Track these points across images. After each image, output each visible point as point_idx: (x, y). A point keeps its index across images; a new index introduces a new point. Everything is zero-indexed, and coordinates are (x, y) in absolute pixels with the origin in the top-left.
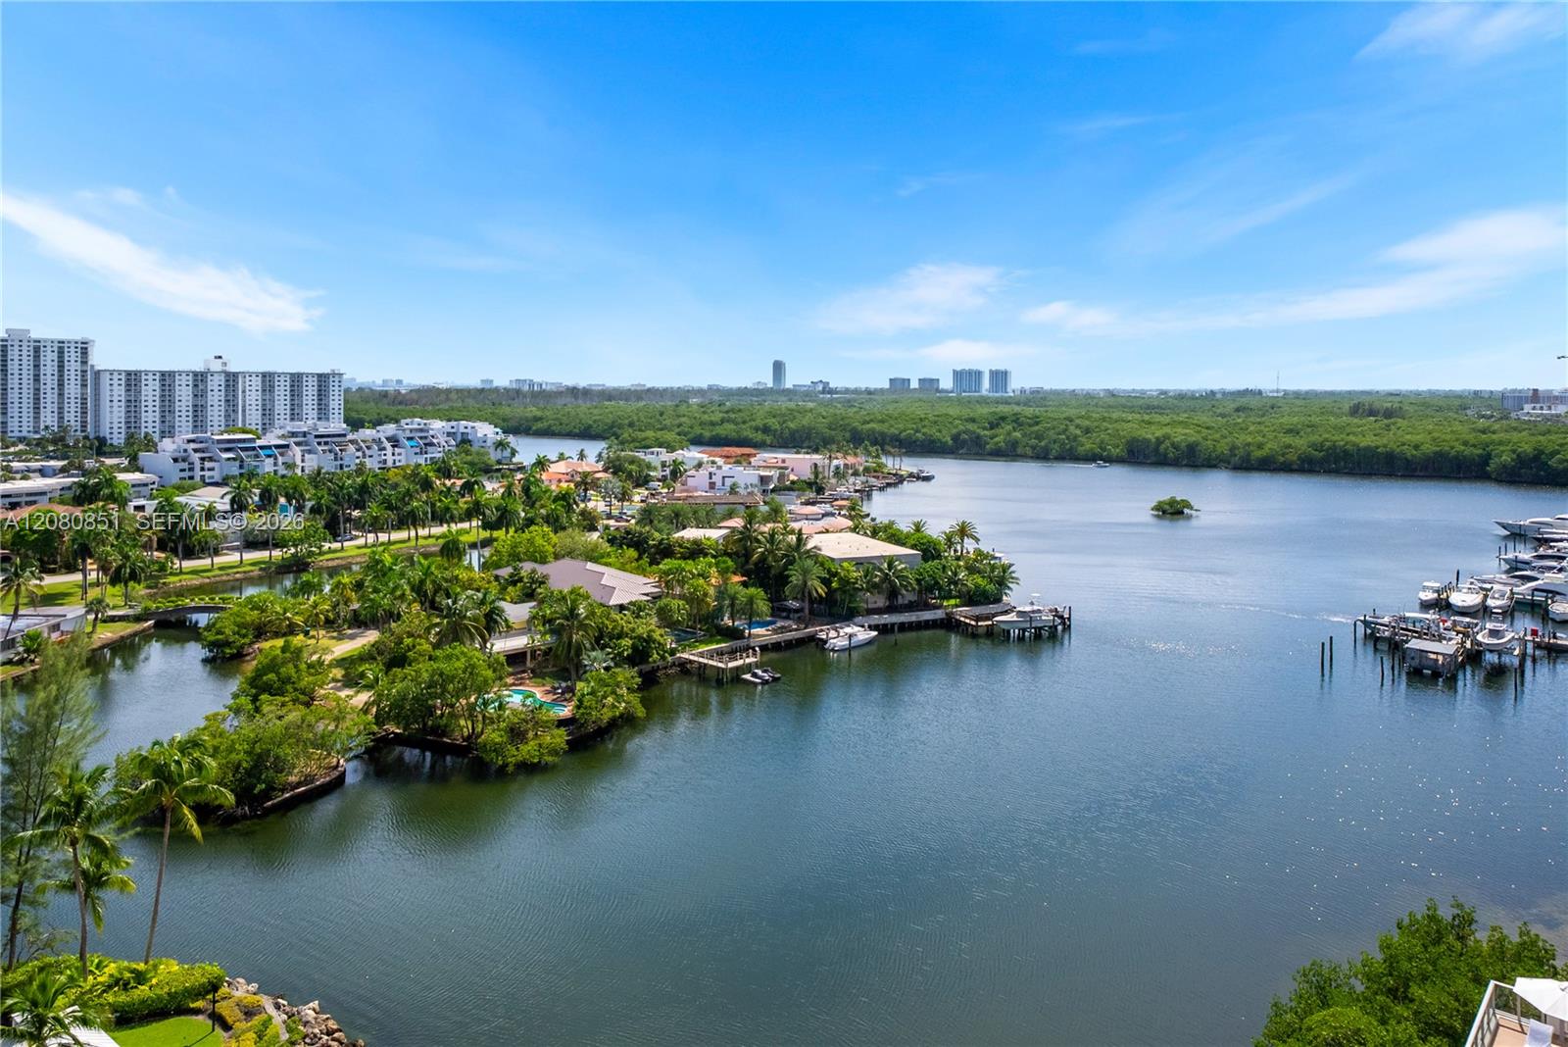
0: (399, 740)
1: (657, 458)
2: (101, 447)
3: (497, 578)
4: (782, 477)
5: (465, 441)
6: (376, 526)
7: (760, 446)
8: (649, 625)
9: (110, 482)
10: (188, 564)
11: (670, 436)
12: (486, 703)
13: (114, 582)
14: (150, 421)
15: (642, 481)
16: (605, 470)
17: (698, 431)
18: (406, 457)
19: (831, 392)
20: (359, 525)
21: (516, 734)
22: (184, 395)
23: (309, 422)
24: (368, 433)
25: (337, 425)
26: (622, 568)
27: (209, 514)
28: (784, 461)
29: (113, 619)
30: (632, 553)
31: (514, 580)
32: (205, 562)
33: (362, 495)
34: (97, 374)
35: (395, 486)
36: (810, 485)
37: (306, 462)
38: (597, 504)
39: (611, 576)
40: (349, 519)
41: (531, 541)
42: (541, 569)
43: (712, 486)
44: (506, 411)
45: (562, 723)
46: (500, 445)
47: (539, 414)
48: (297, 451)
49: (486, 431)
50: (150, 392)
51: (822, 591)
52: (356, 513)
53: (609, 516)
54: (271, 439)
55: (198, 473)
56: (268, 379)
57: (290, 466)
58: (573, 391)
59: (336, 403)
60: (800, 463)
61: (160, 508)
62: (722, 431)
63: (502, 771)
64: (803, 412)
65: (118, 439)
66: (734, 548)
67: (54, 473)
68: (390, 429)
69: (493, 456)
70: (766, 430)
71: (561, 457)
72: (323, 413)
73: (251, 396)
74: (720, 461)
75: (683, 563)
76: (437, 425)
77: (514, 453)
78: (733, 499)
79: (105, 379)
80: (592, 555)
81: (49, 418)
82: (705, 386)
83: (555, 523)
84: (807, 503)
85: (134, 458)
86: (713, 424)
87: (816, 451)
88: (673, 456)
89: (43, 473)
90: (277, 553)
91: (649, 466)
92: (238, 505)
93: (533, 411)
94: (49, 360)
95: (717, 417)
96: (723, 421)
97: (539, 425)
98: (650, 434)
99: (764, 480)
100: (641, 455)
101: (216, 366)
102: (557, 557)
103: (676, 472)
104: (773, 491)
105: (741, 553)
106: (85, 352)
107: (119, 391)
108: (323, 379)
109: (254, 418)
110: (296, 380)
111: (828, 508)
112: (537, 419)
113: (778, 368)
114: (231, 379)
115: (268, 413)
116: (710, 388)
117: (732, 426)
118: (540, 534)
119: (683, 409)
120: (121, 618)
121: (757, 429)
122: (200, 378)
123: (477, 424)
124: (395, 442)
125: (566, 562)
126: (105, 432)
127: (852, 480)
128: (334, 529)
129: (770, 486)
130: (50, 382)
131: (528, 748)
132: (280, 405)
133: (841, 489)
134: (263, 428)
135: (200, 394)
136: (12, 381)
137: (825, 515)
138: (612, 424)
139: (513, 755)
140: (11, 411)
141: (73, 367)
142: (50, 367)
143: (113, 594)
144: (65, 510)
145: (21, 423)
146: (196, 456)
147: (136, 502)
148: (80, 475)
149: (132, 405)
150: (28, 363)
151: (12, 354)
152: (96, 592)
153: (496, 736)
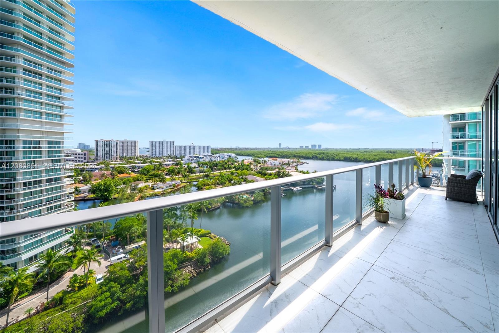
0: (227, 202)
1: (261, 159)
2: (176, 157)
3: (239, 178)
4: (283, 163)
5: (230, 157)
6: (219, 170)
7: (278, 157)
9: (180, 162)
10: (192, 175)
11: (262, 156)
12: (240, 197)
14: (183, 154)
15: (260, 163)
16: (253, 161)
17: (267, 155)
18: (221, 159)
19: (289, 148)
20: (215, 169)
21: (245, 202)
22: (188, 149)
23: (206, 154)
24: (215, 155)
25: (210, 154)
26: (259, 177)
27: (195, 167)
28: (283, 160)
29: (183, 183)
30: (260, 175)
31: (242, 178)
32: (194, 175)
33: (216, 165)
34: (176, 146)
35: (221, 163)
36: (288, 164)
37: (207, 160)
38: (252, 167)
40: (214, 169)
41: (244, 172)
42: (246, 177)
43: (271, 164)
44: (235, 152)
45: (252, 200)
46: (236, 157)
48: (205, 158)
49: (233, 155)
50: (183, 149)
52: (215, 168)
53: (254, 169)
54: (201, 156)
55: (191, 161)
56: (200, 147)
57: (204, 160)
58: (246, 149)
59: (210, 150)
60: (286, 160)
61: (188, 167)
62: (272, 155)
63: (243, 207)
64: (285, 152)
65: (179, 156)
66: (277, 174)
68: (218, 155)
69: (234, 159)
70: (279, 155)
71: (246, 159)
72: (208, 152)
73: (197, 149)
74: (272, 160)
75: (269, 176)
76: (225, 154)
77: (238, 158)
78: (275, 166)
79: (177, 147)
80: (254, 175)
81: (169, 153)
82: (267, 147)
83: (246, 169)
84: (287, 167)
85: (182, 159)
86: (270, 154)
87: (288, 158)
88: (264, 159)
89: (169, 161)
90: (204, 174)
91: (260, 161)
92: (199, 166)
93: (240, 152)
94: (169, 144)
95: (270, 153)
96: (271, 153)
97: (241, 154)
98: (259, 155)
99: (280, 163)
100: (258, 159)
101: (192, 145)
102: (248, 175)
103: (265, 162)
104: (281, 165)
106: (173, 143)
107: (179, 149)
108: (208, 147)
109: (198, 153)
110: (204, 147)
111: (291, 168)
112: (240, 153)
113: (280, 144)
114: (194, 147)
115: (199, 152)
116: (268, 148)
118: (245, 171)
119: (264, 151)
120: (185, 183)
121: (277, 155)
122: (190, 147)
123: (232, 154)
124: (219, 157)
125: (250, 176)
126: (177, 155)
127: (295, 163)
128: (212, 170)
129: (281, 164)
130: (169, 147)
131: (247, 204)
132: (202, 151)
133: (293, 165)
134: (199, 154)
135: (190, 149)
136: (164, 148)
137: (291, 169)
138: (253, 154)
139: (245, 205)
140: (164, 152)
141: (172, 145)
142: (169, 145)
143: (183, 179)
144: (175, 167)
145: (165, 154)
146: (191, 159)
147: (183, 166)
148: (175, 161)
149: (180, 151)
150: (166, 145)
151: (164, 143)
152: (181, 179)
153: (242, 202)
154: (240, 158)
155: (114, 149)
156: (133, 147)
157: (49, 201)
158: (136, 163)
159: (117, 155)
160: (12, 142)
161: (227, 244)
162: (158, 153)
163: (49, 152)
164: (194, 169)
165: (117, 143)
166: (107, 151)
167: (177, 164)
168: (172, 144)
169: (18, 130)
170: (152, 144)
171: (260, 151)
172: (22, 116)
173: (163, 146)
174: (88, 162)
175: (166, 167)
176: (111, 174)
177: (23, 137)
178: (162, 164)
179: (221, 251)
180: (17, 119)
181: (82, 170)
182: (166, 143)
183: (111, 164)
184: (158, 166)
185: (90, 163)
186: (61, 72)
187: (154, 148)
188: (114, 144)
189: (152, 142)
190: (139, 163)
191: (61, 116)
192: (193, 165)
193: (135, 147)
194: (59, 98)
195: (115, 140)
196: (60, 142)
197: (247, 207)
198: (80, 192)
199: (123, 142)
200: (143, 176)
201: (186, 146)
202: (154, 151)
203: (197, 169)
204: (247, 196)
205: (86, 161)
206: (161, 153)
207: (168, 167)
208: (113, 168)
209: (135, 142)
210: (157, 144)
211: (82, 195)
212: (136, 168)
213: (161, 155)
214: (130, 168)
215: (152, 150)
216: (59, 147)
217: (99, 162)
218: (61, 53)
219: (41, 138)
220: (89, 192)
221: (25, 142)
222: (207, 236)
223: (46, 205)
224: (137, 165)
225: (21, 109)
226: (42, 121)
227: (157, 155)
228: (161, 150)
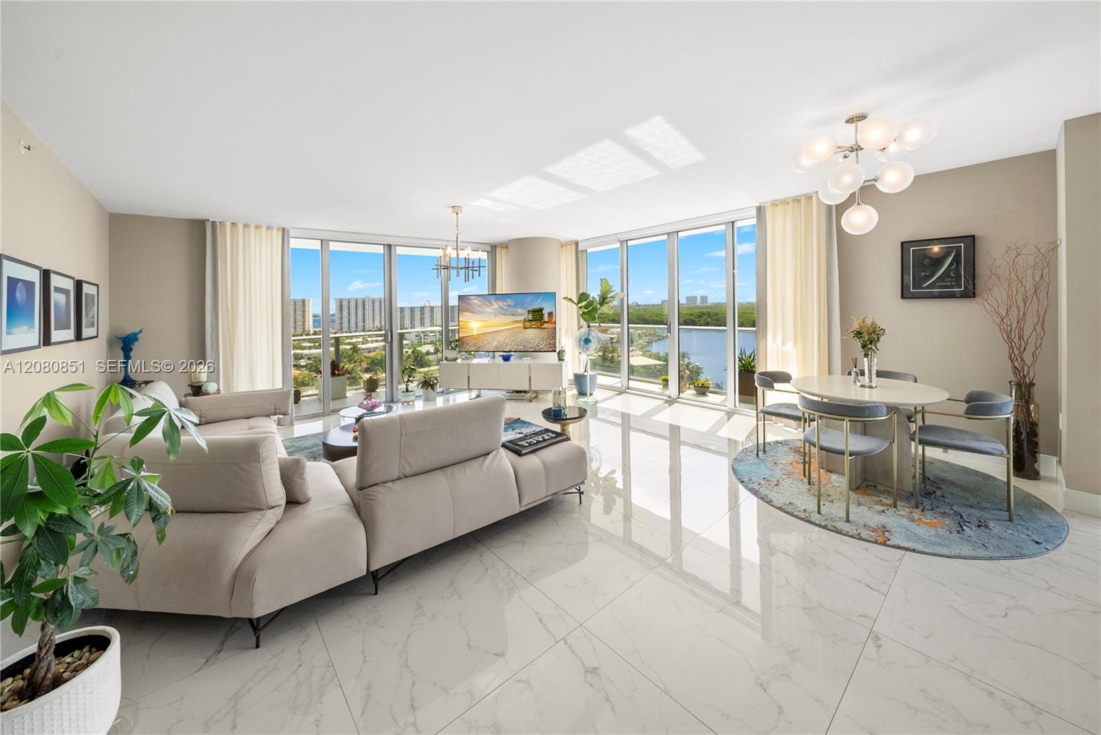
14: (407, 324)
22: (417, 314)
27: (428, 353)
50: (407, 314)
55: (423, 340)
61: (413, 352)
67: (380, 341)
73: (438, 314)
81: (377, 324)
89: (377, 341)
94: (377, 303)
101: (427, 304)
107: (399, 314)
109: (438, 321)
114: (432, 309)
122: (422, 309)
127: (644, 338)
129: (614, 341)
130: (377, 311)
135: (422, 314)
136: (367, 312)
140: (367, 322)
142: (377, 307)
145: (367, 326)
146: (422, 335)
147: (405, 350)
149: (402, 318)
150: (371, 305)
151: (366, 303)
156: (299, 313)
158: (304, 348)
162: (352, 325)
164: (426, 357)
170: (342, 306)
173: (364, 308)
175: (367, 355)
178: (359, 349)
182: (371, 302)
184: (350, 352)
187: (345, 314)
189: (341, 301)
190: (310, 348)
192: (424, 349)
193: (304, 311)
201: (414, 308)
202: (345, 320)
203: (434, 356)
206: (359, 324)
207: (372, 355)
209: (304, 301)
210: (353, 304)
212: (302, 357)
213: (359, 328)
215: (341, 318)
227: (351, 329)
228: (360, 317)
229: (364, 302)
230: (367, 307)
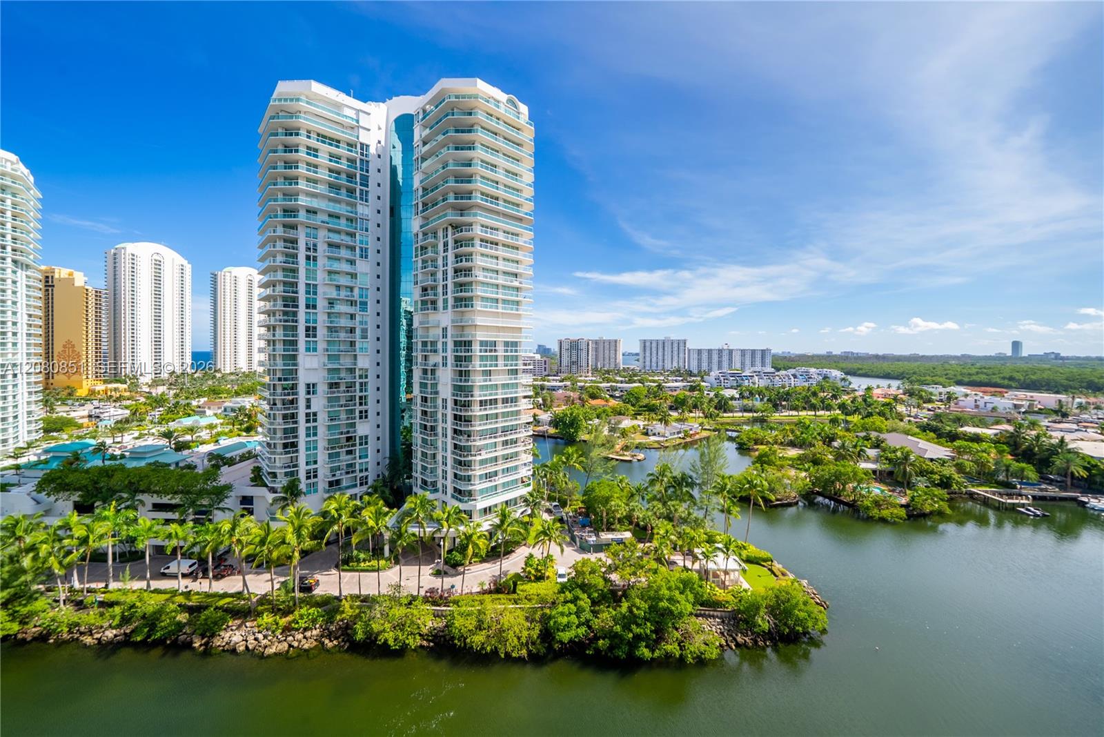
0: (819, 494)
1: (937, 390)
2: (691, 374)
3: (857, 436)
4: (1030, 406)
5: (826, 378)
6: (795, 408)
7: (1009, 387)
8: (949, 471)
9: (699, 385)
10: (725, 415)
11: (937, 379)
12: (861, 489)
13: (706, 417)
14: (705, 366)
15: (930, 401)
16: (904, 394)
17: (960, 378)
18: (800, 383)
19: (1063, 358)
20: (784, 407)
21: (877, 504)
22: (715, 357)
23: (757, 369)
24: (783, 372)
25: (769, 369)
26: (928, 440)
27: (732, 398)
28: (1032, 397)
29: (706, 429)
30: (932, 435)
31: (867, 438)
32: (731, 415)
33: (787, 396)
34: (689, 350)
35: (800, 394)
36: (1056, 412)
37: (761, 383)
38: (901, 408)
39: (923, 444)
40: (781, 405)
41: (873, 423)
42: (882, 436)
43: (977, 407)
44: (844, 365)
45: (902, 506)
46: (843, 379)
47: (860, 367)
48: (756, 378)
49: (836, 374)
50: (705, 356)
51: (1084, 474)
52: (784, 403)
53: (909, 416)
54: (747, 373)
55: (723, 384)
56: (743, 352)
57: (754, 383)
58: (877, 357)
59: (768, 360)
60: (1048, 399)
61: (716, 395)
62: (983, 378)
63: (870, 519)
64: (1043, 370)
65: (695, 372)
66: (1003, 440)
67: (679, 381)
68: (793, 371)
69: (840, 384)
70: (1011, 379)
71: (878, 387)
72: (763, 364)
73: (737, 358)
74: (981, 394)
75: (971, 444)
76: (813, 370)
77: (850, 383)
78: (994, 414)
79: (692, 352)
80: (907, 433)
81: (675, 364)
82: (959, 355)
83: (881, 414)
84: (1055, 422)
85: (702, 377)
86: (970, 374)
87: (1057, 392)
88: (948, 389)
89: (676, 381)
90: (755, 415)
91: (931, 394)
92: (742, 397)
93: (856, 366)
94: (675, 345)
95: (974, 371)
96: (977, 373)
97: (861, 372)
98: (928, 378)
99: (1016, 406)
100: (925, 388)
101: (725, 347)
102: (889, 431)
103: (950, 398)
104: (1024, 413)
105: (1012, 443)
106: (685, 343)
107: (696, 356)
108: (763, 351)
109: (738, 366)
110: (753, 352)
111: (1075, 426)
112: (859, 369)
113: (1016, 345)
114: (731, 352)
115: (743, 364)
116: (963, 356)
117: (985, 376)
118: (877, 420)
119: (947, 366)
120: (709, 430)
121: (1004, 378)
122: (720, 351)
123: (832, 370)
124: (795, 376)
125: (894, 434)
126: (691, 369)
127: (1093, 412)
128: (776, 407)
129: (1023, 410)
130: (675, 353)
131: (885, 513)
132: (748, 362)
133: (1086, 416)
134: (743, 369)
135: (720, 356)
136: (666, 353)
137: (1076, 430)
138: (903, 373)
139: (875, 512)
140: (666, 361)
141: (682, 348)
142: (675, 349)
143: (705, 421)
144: (688, 393)
145: (668, 366)
146: (722, 378)
147: (706, 392)
148: (688, 382)
149: (700, 360)
150: (670, 347)
151: (666, 344)
152: (701, 420)
153: (867, 503)
154: (859, 384)
155: (584, 354)
156: (612, 352)
157: (505, 430)
158: (617, 382)
159: (588, 366)
160: (469, 343)
161: (817, 603)
162: (654, 364)
163: (506, 358)
164: (730, 402)
165: (588, 345)
166: (574, 359)
167: (692, 389)
168: (681, 344)
169: (476, 326)
170: (645, 346)
171: (929, 365)
172: (478, 305)
173: (664, 349)
174: (548, 375)
175: (670, 393)
176: (580, 399)
177: (480, 336)
178: (663, 387)
179: (802, 615)
180: (474, 311)
181: (542, 388)
182: (670, 344)
183: (580, 381)
184: (656, 389)
185: (550, 378)
186: (517, 235)
187: (648, 354)
188: (584, 346)
189: (645, 342)
190: (622, 382)
191: (518, 303)
192: (728, 393)
193: (616, 350)
194: (516, 275)
195: (586, 339)
196: (516, 342)
197: (883, 520)
198: (539, 422)
199: (596, 342)
200: (629, 406)
201: (711, 350)
202: (648, 359)
203: (737, 402)
204: (882, 491)
205: (546, 373)
206: (660, 364)
207: (675, 394)
208: (582, 388)
209: (616, 341)
210: (654, 345)
211: (541, 428)
212: (616, 390)
213: (660, 367)
214: (608, 390)
215: (645, 357)
216: (516, 351)
217: (563, 376)
218: (518, 205)
219: (497, 336)
220: (550, 423)
221: (482, 343)
222: (764, 566)
223: (501, 436)
224: (619, 385)
225: (478, 296)
226: (498, 313)
227: (654, 368)
228: (660, 358)
229: (664, 343)
230: (666, 348)
